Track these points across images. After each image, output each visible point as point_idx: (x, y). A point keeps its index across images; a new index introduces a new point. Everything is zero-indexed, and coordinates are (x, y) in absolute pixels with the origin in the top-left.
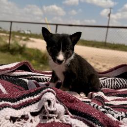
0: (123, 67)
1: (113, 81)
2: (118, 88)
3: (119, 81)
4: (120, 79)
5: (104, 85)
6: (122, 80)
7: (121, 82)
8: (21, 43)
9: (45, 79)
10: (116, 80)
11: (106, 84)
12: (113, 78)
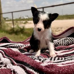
0: (71, 29)
1: (65, 40)
2: (69, 45)
3: (69, 39)
4: (70, 38)
5: (59, 44)
6: (71, 39)
7: (71, 40)
8: (21, 26)
9: (18, 46)
10: (67, 39)
11: (60, 43)
12: (65, 38)
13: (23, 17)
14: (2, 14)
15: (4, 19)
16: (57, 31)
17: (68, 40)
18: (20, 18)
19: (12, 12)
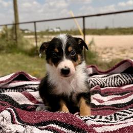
1: (116, 79)
3: (122, 77)
6: (125, 76)
7: (125, 78)
13: (52, 29)
14: (19, 24)
15: (21, 32)
16: (104, 54)
17: (120, 78)
18: (47, 30)
19: (35, 22)
